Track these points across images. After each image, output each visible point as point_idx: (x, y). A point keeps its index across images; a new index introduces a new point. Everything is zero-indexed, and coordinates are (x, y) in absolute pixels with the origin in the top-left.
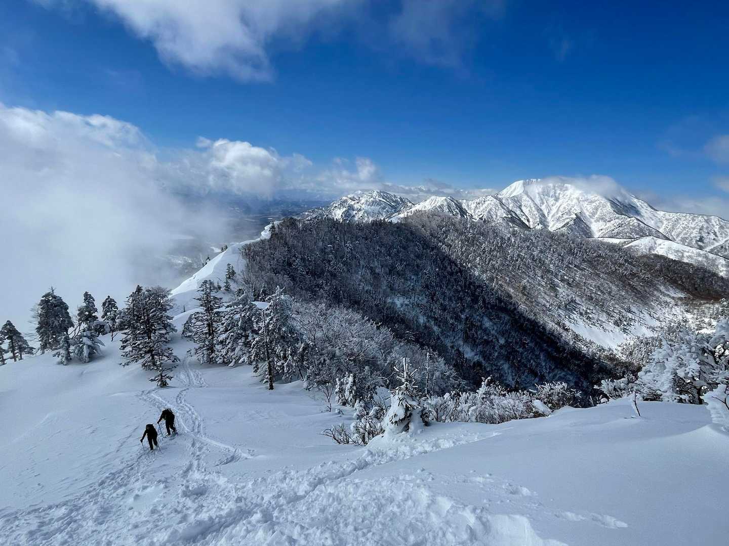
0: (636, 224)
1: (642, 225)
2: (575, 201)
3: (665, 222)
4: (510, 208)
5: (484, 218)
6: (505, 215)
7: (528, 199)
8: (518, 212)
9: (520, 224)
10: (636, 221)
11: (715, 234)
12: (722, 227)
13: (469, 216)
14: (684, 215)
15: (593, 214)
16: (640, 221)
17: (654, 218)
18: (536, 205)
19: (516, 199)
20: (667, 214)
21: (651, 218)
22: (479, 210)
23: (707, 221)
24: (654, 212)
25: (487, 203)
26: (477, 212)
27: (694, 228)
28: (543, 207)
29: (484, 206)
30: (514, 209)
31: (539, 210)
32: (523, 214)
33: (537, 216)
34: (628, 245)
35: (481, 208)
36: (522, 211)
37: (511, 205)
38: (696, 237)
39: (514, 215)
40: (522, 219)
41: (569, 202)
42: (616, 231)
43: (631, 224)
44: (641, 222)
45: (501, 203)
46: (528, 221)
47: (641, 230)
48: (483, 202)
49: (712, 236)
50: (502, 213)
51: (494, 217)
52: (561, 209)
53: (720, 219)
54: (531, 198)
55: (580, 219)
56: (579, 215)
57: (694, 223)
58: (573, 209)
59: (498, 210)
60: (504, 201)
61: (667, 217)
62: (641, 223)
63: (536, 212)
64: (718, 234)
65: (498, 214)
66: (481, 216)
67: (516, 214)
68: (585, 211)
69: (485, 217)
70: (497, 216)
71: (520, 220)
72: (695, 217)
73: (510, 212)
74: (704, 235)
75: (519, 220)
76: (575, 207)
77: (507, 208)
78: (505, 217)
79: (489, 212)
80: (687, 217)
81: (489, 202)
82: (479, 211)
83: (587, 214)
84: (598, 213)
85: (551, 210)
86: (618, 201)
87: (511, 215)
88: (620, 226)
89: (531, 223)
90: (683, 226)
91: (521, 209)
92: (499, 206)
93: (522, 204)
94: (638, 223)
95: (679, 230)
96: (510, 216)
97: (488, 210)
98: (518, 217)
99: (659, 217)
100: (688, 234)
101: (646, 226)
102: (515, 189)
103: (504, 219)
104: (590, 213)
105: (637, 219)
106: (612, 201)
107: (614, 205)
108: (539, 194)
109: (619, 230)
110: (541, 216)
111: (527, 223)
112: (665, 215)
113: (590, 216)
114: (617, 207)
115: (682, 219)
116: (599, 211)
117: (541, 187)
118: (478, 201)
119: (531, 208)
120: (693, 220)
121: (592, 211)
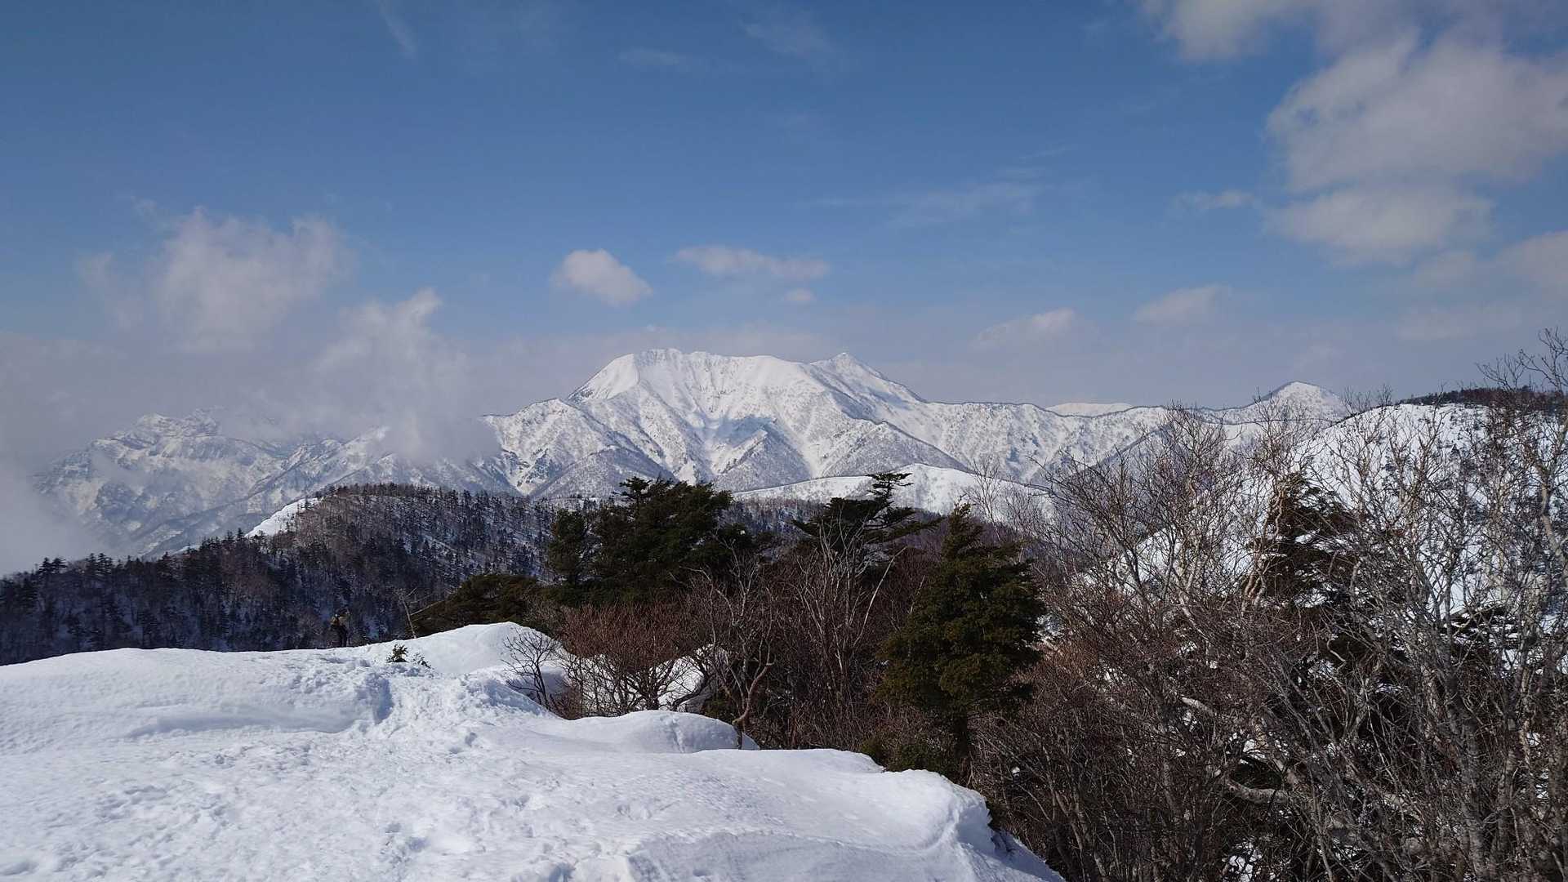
0: (890, 437)
1: (903, 437)
2: (759, 396)
3: (945, 426)
4: (613, 427)
5: (548, 459)
6: (601, 447)
7: (651, 399)
8: (634, 435)
10: (888, 430)
11: (1035, 442)
12: (1043, 426)
13: (507, 457)
14: (976, 406)
15: (803, 422)
16: (896, 428)
17: (923, 419)
18: (674, 412)
19: (623, 401)
20: (946, 408)
21: (917, 419)
22: (534, 441)
23: (1018, 416)
24: (922, 406)
25: (551, 419)
26: (527, 446)
27: (997, 434)
28: (691, 418)
29: (545, 427)
30: (623, 429)
31: (683, 425)
32: (645, 438)
33: (680, 440)
35: (539, 434)
36: (642, 432)
37: (613, 420)
38: (1004, 452)
39: (623, 443)
40: (647, 452)
41: (748, 399)
42: (854, 456)
43: (881, 437)
44: (900, 431)
45: (588, 417)
46: (661, 454)
47: (903, 449)
48: (540, 417)
49: (1031, 447)
50: (592, 442)
51: (575, 453)
52: (733, 417)
53: (1038, 410)
54: (658, 397)
55: (778, 438)
56: (773, 426)
57: (995, 423)
58: (758, 415)
59: (582, 435)
60: (593, 410)
61: (947, 413)
62: (900, 434)
63: (676, 432)
64: (1040, 440)
65: (585, 446)
66: (540, 456)
67: (628, 441)
68: (784, 417)
69: (550, 456)
70: (581, 452)
71: (640, 454)
72: (994, 408)
73: (611, 436)
74: (1018, 446)
75: (637, 455)
76: (762, 409)
77: (605, 427)
78: (603, 451)
79: (559, 442)
80: (982, 411)
81: (556, 416)
82: (533, 444)
83: (790, 424)
84: (813, 420)
85: (710, 422)
86: (846, 385)
87: (616, 443)
88: (861, 443)
89: (669, 460)
90: (979, 430)
91: (638, 426)
92: (584, 425)
93: (641, 412)
94: (895, 435)
95: (973, 440)
96: (614, 448)
97: (555, 437)
98: (636, 448)
99: (933, 417)
100: (991, 448)
101: (910, 439)
102: (617, 377)
103: (601, 458)
104: (795, 421)
105: (891, 426)
106: (835, 388)
107: (841, 398)
108: (676, 384)
109: (859, 453)
110: (688, 440)
111: (658, 460)
112: (941, 409)
113: (797, 429)
114: (847, 401)
115: (974, 416)
116: (814, 413)
117: (680, 369)
118: (527, 415)
119: (663, 421)
120: (993, 416)
121: (798, 417)
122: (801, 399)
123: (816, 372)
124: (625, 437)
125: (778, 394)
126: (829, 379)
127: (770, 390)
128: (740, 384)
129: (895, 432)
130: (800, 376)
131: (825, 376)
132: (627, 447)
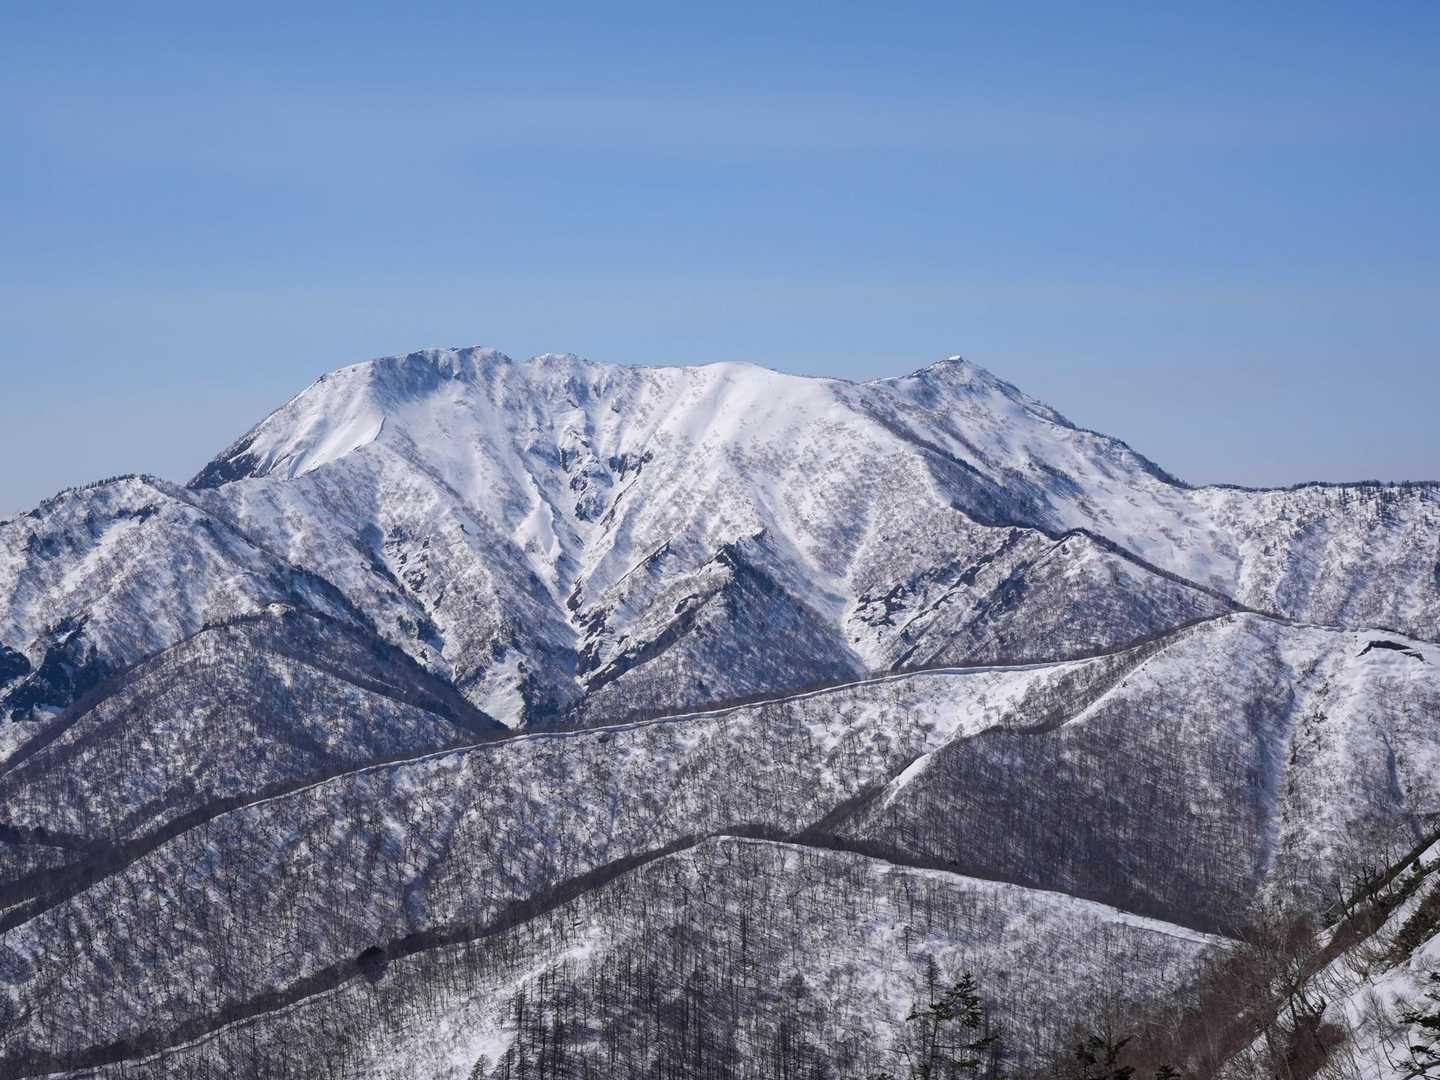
0: (1100, 575)
1: (1136, 573)
2: (716, 470)
3: (1247, 549)
4: (292, 557)
5: (83, 645)
6: (244, 608)
7: (417, 480)
8: (353, 577)
9: (355, 661)
10: (1091, 553)
14: (1335, 493)
15: (843, 535)
16: (1113, 547)
17: (1184, 532)
18: (476, 518)
19: (331, 487)
20: (1248, 501)
21: (1168, 531)
22: (53, 597)
24: (1178, 499)
25: (110, 533)
26: (31, 611)
28: (524, 532)
29: (91, 562)
30: (324, 565)
31: (505, 556)
32: (386, 587)
33: (488, 594)
34: (1092, 709)
35: (72, 579)
36: (380, 568)
37: (296, 536)
39: (318, 601)
40: (388, 628)
41: (689, 480)
42: (993, 629)
43: (1071, 573)
44: (1126, 555)
45: (223, 527)
46: (428, 632)
47: (1140, 609)
48: (79, 532)
50: (222, 593)
51: (166, 628)
52: (640, 531)
54: (433, 473)
55: (766, 584)
56: (753, 551)
58: (712, 522)
59: (193, 576)
60: (247, 513)
61: (1251, 517)
62: (1125, 565)
63: (475, 568)
65: (199, 608)
66: (64, 638)
67: (332, 592)
68: (787, 527)
69: (93, 638)
70: (183, 620)
71: (362, 628)
73: (286, 580)
75: (348, 629)
76: (726, 505)
77: (267, 553)
78: (245, 619)
79: (126, 598)
80: (1354, 505)
81: (126, 525)
82: (48, 604)
83: (803, 544)
84: (871, 533)
85: (578, 542)
86: (968, 446)
87: (291, 599)
88: (1011, 591)
89: (452, 647)
91: (372, 556)
92: (204, 546)
93: (382, 518)
94: (1110, 565)
96: (276, 610)
97: (116, 581)
98: (358, 614)
99: (1212, 526)
100: (1387, 608)
101: (1157, 580)
102: (322, 427)
103: (235, 638)
104: (819, 532)
105: (1098, 540)
106: (932, 446)
107: (948, 469)
108: (487, 443)
109: (1009, 622)
110: (511, 589)
111: (413, 647)
112: (1234, 506)
113: (824, 557)
114: (966, 482)
115: (1331, 524)
116: (873, 513)
117: (500, 403)
118: (45, 526)
119: (440, 539)
120: (1387, 518)
121: (828, 523)
122: (837, 477)
123: (878, 405)
124: (322, 582)
125: (773, 464)
126: (911, 421)
127: (748, 451)
128: (665, 440)
129: (1114, 557)
130: (835, 412)
131: (902, 416)
132: (327, 609)
